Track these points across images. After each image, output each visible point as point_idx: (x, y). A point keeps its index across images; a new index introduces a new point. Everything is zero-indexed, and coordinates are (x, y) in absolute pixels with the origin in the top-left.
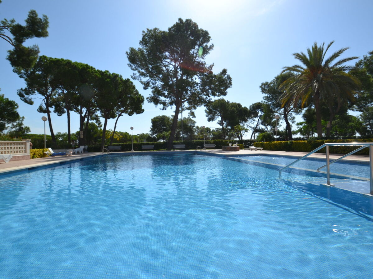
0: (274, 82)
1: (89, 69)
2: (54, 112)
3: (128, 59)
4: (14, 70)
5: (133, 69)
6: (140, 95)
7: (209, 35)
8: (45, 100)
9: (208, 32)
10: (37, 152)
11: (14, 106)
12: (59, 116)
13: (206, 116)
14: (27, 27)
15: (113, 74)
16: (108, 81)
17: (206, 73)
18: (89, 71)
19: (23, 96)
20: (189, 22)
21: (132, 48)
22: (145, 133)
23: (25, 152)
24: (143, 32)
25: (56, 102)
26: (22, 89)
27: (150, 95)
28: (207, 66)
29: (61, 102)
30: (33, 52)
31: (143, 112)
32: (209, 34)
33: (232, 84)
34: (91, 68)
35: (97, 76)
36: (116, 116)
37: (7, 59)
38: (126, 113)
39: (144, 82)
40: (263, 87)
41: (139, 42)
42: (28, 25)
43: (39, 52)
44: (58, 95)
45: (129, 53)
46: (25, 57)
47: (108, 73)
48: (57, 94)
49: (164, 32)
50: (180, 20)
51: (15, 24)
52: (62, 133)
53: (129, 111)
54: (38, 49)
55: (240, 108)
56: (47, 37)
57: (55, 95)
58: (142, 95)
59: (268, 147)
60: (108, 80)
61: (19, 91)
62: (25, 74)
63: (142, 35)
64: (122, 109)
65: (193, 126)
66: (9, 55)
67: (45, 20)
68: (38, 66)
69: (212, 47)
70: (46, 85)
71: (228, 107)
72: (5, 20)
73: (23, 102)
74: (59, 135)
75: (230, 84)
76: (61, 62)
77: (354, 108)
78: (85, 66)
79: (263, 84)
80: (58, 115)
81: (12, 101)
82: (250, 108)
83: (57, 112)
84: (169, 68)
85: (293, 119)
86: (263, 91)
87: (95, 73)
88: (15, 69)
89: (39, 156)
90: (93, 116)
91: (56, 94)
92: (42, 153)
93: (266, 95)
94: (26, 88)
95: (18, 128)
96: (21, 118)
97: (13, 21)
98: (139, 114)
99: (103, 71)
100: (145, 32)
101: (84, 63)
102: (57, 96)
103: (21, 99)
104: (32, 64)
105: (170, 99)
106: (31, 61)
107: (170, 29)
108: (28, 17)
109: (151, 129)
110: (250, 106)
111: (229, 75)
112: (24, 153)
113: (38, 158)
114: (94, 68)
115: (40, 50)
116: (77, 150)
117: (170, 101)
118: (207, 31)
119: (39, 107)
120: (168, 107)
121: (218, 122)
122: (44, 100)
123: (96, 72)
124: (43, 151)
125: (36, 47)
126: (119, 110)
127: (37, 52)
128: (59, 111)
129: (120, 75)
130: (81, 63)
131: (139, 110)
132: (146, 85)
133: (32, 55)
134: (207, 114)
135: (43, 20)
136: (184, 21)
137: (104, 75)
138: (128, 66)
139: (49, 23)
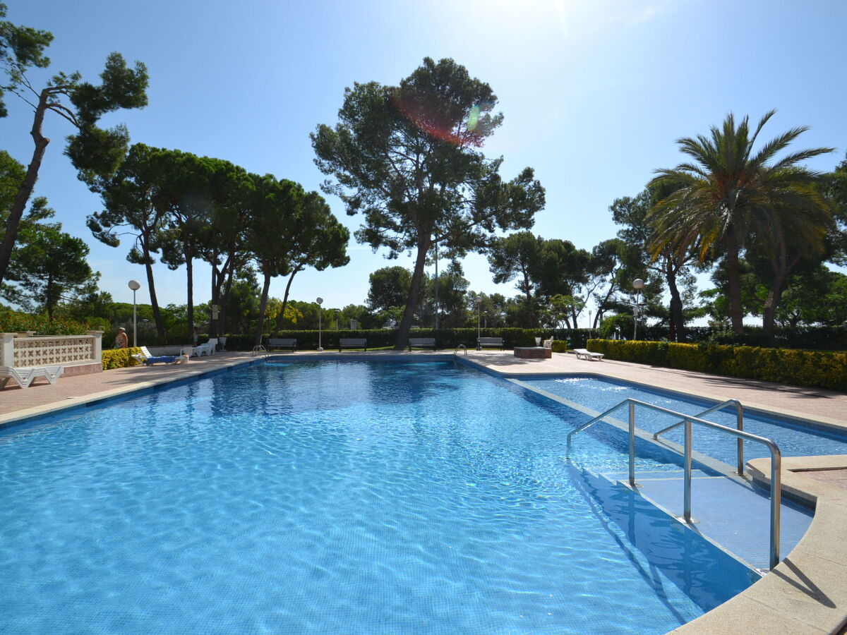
0: (645, 195)
1: (231, 173)
2: (162, 261)
3: (314, 149)
4: (79, 175)
5: (326, 172)
6: (341, 225)
7: (492, 94)
8: (143, 238)
9: (491, 86)
10: (118, 355)
11: (80, 250)
12: (171, 271)
13: (491, 271)
14: (104, 87)
15: (281, 182)
16: (269, 199)
17: (484, 179)
18: (231, 177)
19: (98, 230)
20: (447, 66)
21: (322, 125)
22: (356, 304)
23: (93, 357)
24: (347, 90)
25: (165, 241)
26: (95, 214)
27: (361, 225)
28: (487, 162)
29: (177, 241)
30: (116, 140)
31: (348, 262)
32: (492, 91)
33: (545, 202)
34: (236, 170)
35: (247, 187)
36: (290, 271)
37: (65, 154)
38: (311, 263)
39: (349, 199)
40: (617, 208)
41: (338, 112)
42: (106, 84)
43: (128, 140)
44: (169, 225)
45: (316, 137)
46: (99, 151)
47: (272, 180)
48: (168, 223)
49: (392, 89)
50: (427, 61)
51: (80, 82)
52: (177, 306)
53: (319, 259)
54: (127, 133)
55: (569, 252)
56: (145, 107)
57: (162, 225)
58: (344, 226)
59: (617, 351)
60: (271, 195)
61: (89, 218)
62: (101, 184)
63: (345, 96)
64: (303, 255)
65: (461, 292)
66: (69, 145)
67: (141, 72)
68: (128, 167)
69: (499, 120)
70: (144, 206)
71: (539, 251)
72: (61, 74)
73: (98, 241)
74: (171, 311)
75: (542, 201)
76: (174, 158)
77: (841, 259)
78: (223, 167)
79: (617, 202)
80: (170, 268)
81: (77, 239)
82: (594, 251)
83: (167, 262)
84: (404, 165)
85: (692, 283)
86: (618, 217)
87: (244, 182)
88: (82, 173)
89: (121, 363)
90: (243, 269)
91: (165, 224)
92: (127, 358)
93: (626, 227)
94: (104, 213)
95: (87, 295)
96: (93, 275)
97: (76, 77)
98: (340, 266)
99: (262, 175)
100: (350, 90)
101: (221, 159)
102: (167, 227)
103: (94, 234)
104: (115, 166)
105: (407, 234)
106: (113, 159)
107: (404, 84)
108: (106, 69)
109: (370, 296)
110: (595, 248)
111: (539, 182)
112: (89, 360)
113: (118, 367)
114: (243, 170)
115: (130, 135)
116: (201, 347)
117: (406, 238)
118: (488, 84)
119: (130, 251)
120: (402, 251)
121: (518, 284)
122: (140, 237)
123: (246, 179)
124: (130, 353)
125: (123, 130)
126: (297, 257)
127: (124, 140)
128: (172, 260)
129: (297, 183)
130: (216, 160)
131: (339, 259)
132: (354, 205)
133: (113, 147)
134: (493, 266)
135: (136, 72)
136: (436, 63)
137: (264, 184)
138: (314, 164)
139: (148, 78)
